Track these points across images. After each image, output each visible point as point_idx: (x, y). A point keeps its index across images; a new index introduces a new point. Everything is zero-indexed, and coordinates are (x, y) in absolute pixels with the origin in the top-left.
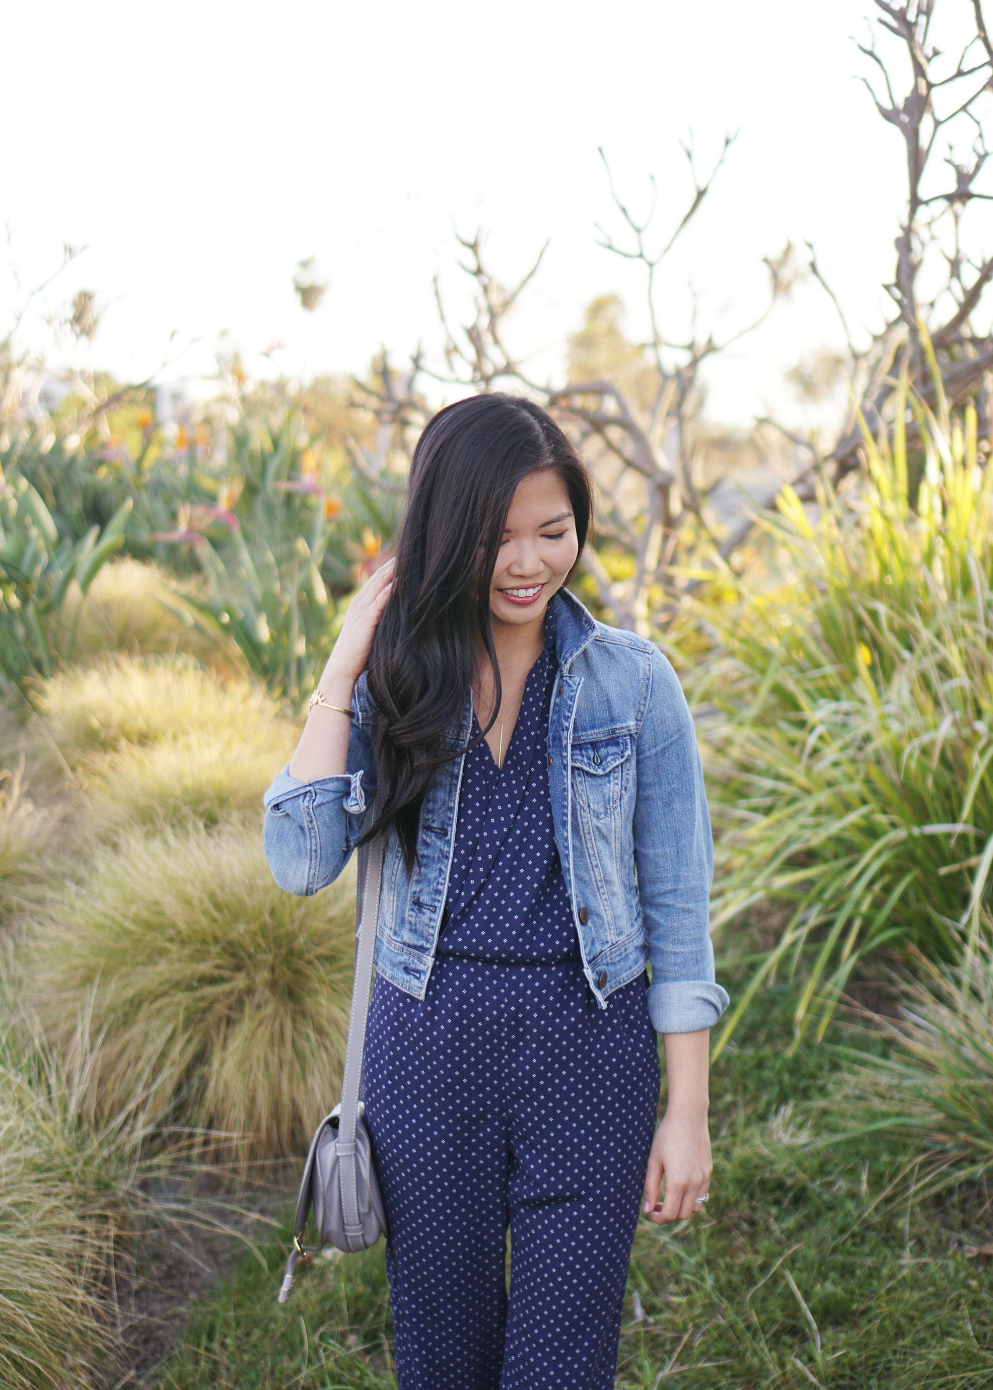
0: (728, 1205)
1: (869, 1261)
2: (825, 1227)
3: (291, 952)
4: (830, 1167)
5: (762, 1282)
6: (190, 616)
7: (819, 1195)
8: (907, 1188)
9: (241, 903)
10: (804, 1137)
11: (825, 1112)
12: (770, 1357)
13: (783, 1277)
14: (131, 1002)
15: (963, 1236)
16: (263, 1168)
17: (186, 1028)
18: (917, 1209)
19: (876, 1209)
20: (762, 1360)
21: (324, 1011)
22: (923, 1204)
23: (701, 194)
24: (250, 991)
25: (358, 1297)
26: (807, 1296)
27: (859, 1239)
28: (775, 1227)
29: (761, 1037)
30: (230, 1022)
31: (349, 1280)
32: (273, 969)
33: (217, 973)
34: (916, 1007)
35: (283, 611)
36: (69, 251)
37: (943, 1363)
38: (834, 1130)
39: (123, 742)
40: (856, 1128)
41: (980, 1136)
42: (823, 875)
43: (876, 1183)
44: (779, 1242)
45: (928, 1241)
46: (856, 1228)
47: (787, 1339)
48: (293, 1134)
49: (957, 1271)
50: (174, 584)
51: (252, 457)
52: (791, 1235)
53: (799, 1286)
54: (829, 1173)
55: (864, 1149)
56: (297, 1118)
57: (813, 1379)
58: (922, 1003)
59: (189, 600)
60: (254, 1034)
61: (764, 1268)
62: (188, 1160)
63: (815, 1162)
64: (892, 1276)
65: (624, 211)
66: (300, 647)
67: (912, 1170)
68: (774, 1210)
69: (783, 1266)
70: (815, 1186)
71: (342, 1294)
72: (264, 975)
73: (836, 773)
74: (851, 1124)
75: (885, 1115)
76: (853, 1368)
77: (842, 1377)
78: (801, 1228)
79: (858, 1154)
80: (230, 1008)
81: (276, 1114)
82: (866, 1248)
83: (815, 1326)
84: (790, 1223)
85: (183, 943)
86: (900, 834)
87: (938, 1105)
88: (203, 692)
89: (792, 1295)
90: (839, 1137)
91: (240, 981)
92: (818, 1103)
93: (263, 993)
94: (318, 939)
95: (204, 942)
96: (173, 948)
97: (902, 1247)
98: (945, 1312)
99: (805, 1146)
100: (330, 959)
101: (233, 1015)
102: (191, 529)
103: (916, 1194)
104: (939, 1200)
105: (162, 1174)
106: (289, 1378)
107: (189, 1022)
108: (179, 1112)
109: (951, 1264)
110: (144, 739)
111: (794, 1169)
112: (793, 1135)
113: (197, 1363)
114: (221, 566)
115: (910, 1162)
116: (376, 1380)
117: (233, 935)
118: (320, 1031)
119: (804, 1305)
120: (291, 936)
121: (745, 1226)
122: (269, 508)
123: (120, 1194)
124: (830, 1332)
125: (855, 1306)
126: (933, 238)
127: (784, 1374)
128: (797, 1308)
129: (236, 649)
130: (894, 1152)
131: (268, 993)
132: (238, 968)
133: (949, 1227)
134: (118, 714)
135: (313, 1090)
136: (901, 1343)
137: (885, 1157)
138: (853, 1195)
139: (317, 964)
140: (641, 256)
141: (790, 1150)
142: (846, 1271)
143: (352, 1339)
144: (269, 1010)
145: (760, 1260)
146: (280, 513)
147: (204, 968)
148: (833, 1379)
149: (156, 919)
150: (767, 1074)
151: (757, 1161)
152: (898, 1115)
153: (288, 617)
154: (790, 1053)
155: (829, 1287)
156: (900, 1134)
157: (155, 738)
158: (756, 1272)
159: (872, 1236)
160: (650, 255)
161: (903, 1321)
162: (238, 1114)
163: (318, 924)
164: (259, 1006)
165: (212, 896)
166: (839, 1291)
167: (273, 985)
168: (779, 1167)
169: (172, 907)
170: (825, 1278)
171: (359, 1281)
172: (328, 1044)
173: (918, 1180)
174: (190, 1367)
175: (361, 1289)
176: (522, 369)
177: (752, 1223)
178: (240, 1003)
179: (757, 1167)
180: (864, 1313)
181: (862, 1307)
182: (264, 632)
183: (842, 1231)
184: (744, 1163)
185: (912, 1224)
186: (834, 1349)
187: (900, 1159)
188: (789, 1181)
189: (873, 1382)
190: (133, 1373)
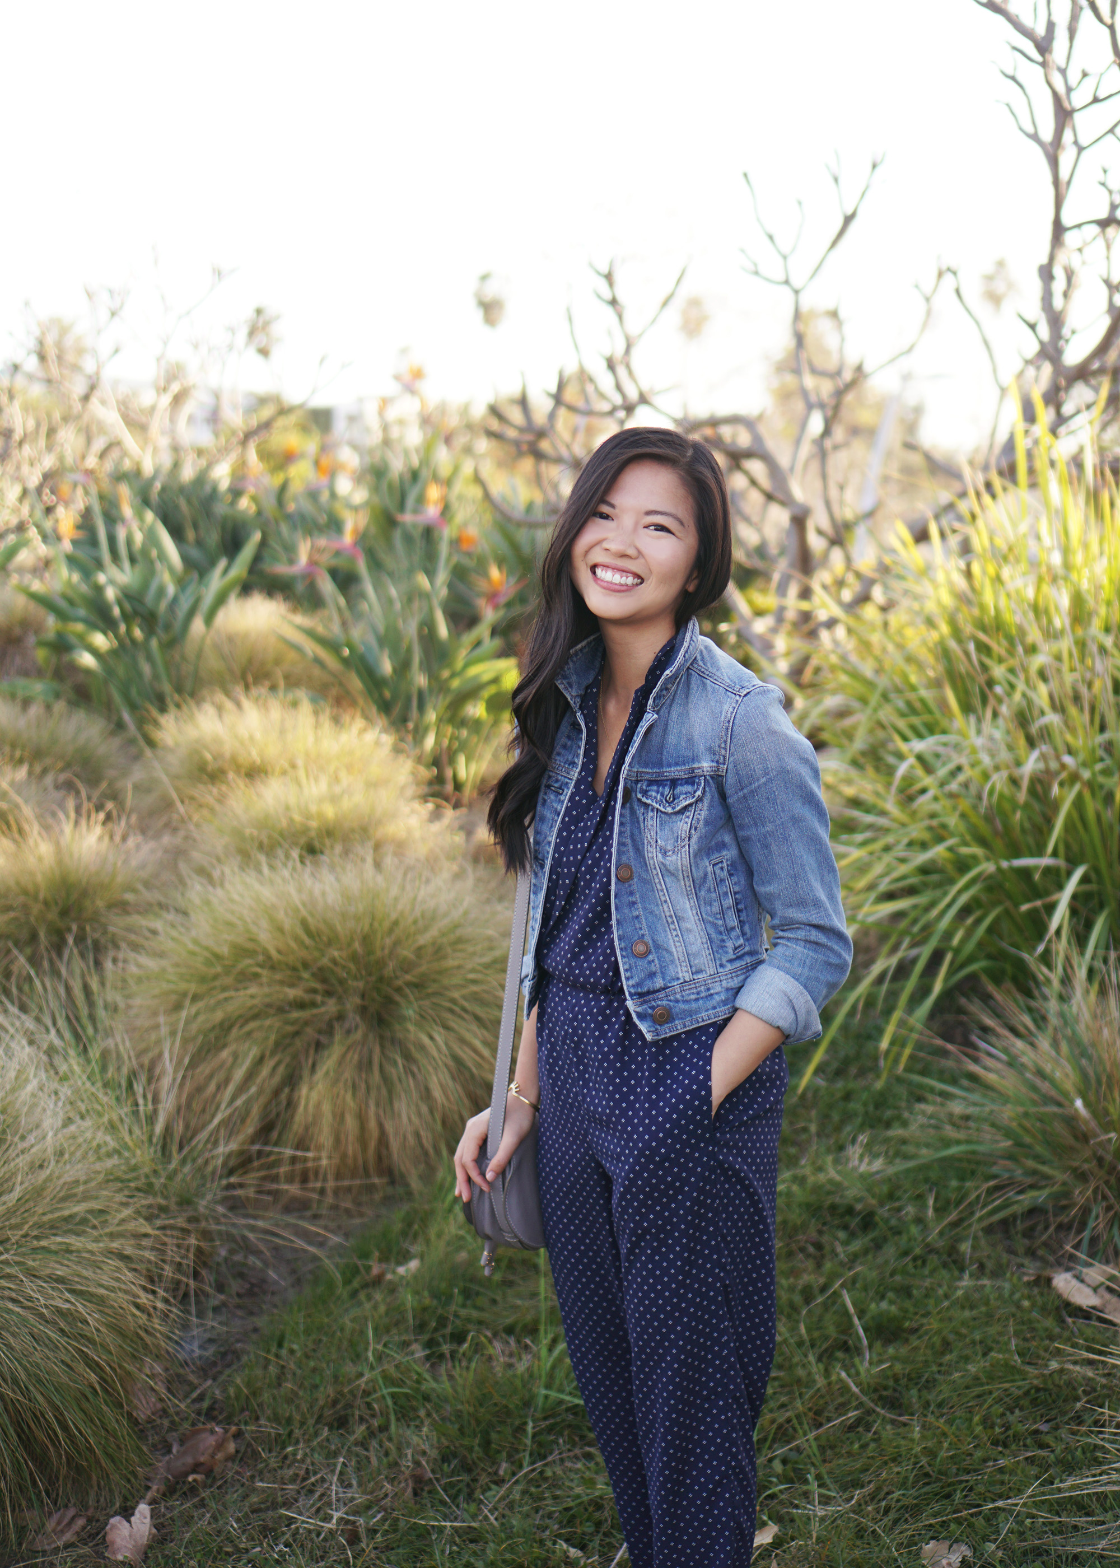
0: (796, 1229)
1: (927, 1283)
2: (890, 1251)
3: (381, 979)
4: (899, 1193)
5: (820, 1300)
6: (310, 647)
7: (887, 1221)
8: (972, 1213)
9: (332, 928)
10: (878, 1164)
11: (904, 1142)
12: (816, 1369)
13: (840, 1296)
14: (221, 1024)
15: (1026, 1262)
16: (349, 1189)
17: (273, 1053)
18: (980, 1234)
19: (941, 1234)
20: (809, 1374)
21: (412, 1037)
22: (989, 1230)
23: (848, 220)
24: (341, 1017)
25: (425, 1309)
26: (861, 1313)
27: (921, 1261)
28: (839, 1249)
29: (853, 1070)
30: (319, 1046)
31: (416, 1293)
32: (363, 996)
33: (307, 997)
34: (993, 1039)
35: (404, 645)
36: (219, 273)
37: (981, 1375)
38: (906, 1157)
39: (231, 775)
40: (926, 1154)
41: (1044, 1163)
42: (915, 907)
43: (941, 1210)
44: (842, 1264)
45: (990, 1265)
46: (918, 1251)
47: (840, 1354)
48: (379, 1158)
49: (1012, 1293)
50: (299, 619)
51: (390, 486)
52: (854, 1258)
53: (854, 1305)
54: (899, 1199)
55: (933, 1175)
56: (383, 1140)
57: (855, 1389)
58: (998, 1036)
59: (311, 633)
60: (343, 1056)
61: (823, 1289)
62: (275, 1179)
63: (885, 1189)
64: (946, 1296)
65: (771, 237)
66: (421, 680)
67: (978, 1197)
68: (842, 1235)
69: (842, 1286)
70: (883, 1212)
71: (409, 1306)
72: (353, 1001)
74: (924, 1151)
75: (958, 1142)
76: (896, 1380)
77: (886, 1388)
78: (866, 1252)
79: (927, 1180)
80: (320, 1032)
81: (363, 1140)
82: (926, 1271)
83: (865, 1342)
84: (856, 1246)
85: (273, 968)
86: (988, 867)
87: (1008, 1133)
88: (317, 726)
89: (846, 1313)
90: (911, 1164)
91: (331, 1007)
92: (896, 1132)
93: (353, 1018)
94: (406, 966)
95: (294, 969)
96: (264, 972)
97: (962, 1270)
98: (993, 1330)
99: (878, 1172)
100: (418, 986)
101: (323, 1039)
102: (312, 563)
103: (981, 1219)
104: (1005, 1224)
105: (251, 1192)
106: (350, 1381)
107: (278, 1046)
108: (266, 1130)
109: (1007, 1286)
110: (254, 773)
111: (864, 1194)
112: (870, 1163)
113: (265, 1367)
114: (342, 601)
115: (977, 1188)
116: (434, 1385)
117: (325, 961)
118: (408, 1057)
119: (856, 1321)
120: (381, 964)
121: (811, 1249)
122: (408, 539)
123: (202, 1210)
124: (878, 1345)
125: (907, 1324)
126: (1084, 263)
127: (829, 1384)
128: (851, 1325)
129: (356, 683)
130: (962, 1179)
131: (358, 1018)
132: (329, 994)
133: (1011, 1251)
134: (228, 747)
135: (400, 1116)
136: (948, 1357)
137: (954, 1183)
138: (919, 1220)
139: (407, 991)
140: (787, 282)
141: (862, 1177)
142: (905, 1292)
143: (415, 1347)
144: (358, 1035)
145: (822, 1281)
146: (419, 544)
147: (292, 993)
148: (875, 1390)
149: (250, 946)
150: (854, 1106)
151: (829, 1187)
152: (968, 1142)
153: (409, 650)
154: (879, 1085)
155: (884, 1305)
156: (969, 1161)
157: (266, 773)
158: (816, 1291)
159: (934, 1260)
160: (797, 282)
161: (951, 1337)
162: (325, 1137)
163: (406, 952)
164: (349, 1032)
165: (304, 923)
166: (893, 1308)
167: (363, 1010)
168: (851, 1193)
169: (265, 937)
170: (883, 1297)
171: (426, 1293)
172: (415, 1069)
173: (984, 1206)
174: (259, 1372)
175: (427, 1301)
176: (656, 400)
177: (819, 1246)
178: (329, 1031)
179: (829, 1193)
180: (914, 1331)
181: (915, 1325)
182: (387, 667)
183: (906, 1253)
184: (817, 1189)
185: (974, 1248)
186: (881, 1362)
187: (968, 1184)
188: (859, 1207)
189: (914, 1392)
190: (209, 1382)
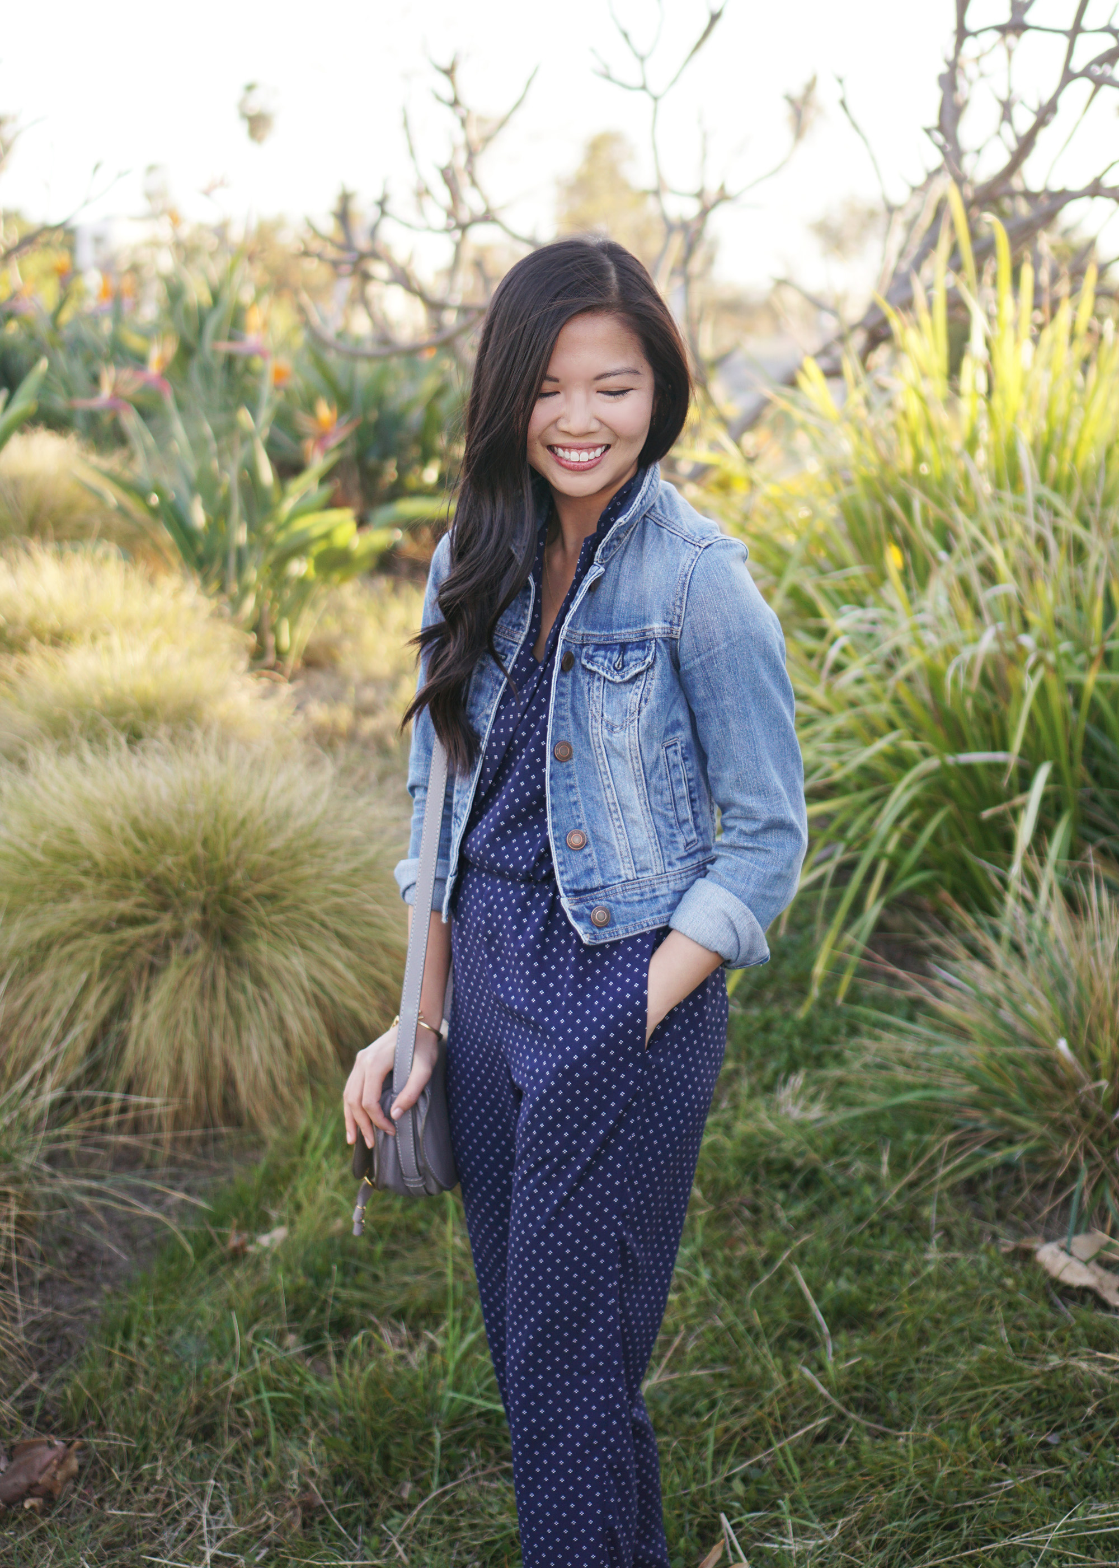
0: (728, 1189)
1: (889, 1256)
2: (839, 1215)
3: (226, 890)
4: (845, 1146)
5: (766, 1278)
6: (113, 496)
7: (833, 1179)
8: (934, 1171)
9: (169, 831)
10: (816, 1111)
11: (841, 1083)
12: (774, 1365)
13: (790, 1273)
14: (38, 945)
15: (998, 1228)
16: (189, 1140)
17: (102, 977)
18: (945, 1195)
19: (899, 1196)
20: (764, 1369)
21: (264, 959)
22: (953, 1191)
23: (715, 18)
24: (177, 934)
25: (298, 1291)
26: (817, 1294)
27: (878, 1229)
28: (781, 1214)
29: (769, 995)
30: (153, 970)
31: (288, 1270)
32: (204, 909)
33: (139, 912)
34: (948, 962)
35: (221, 492)
37: (973, 1374)
38: (851, 1104)
39: (33, 642)
40: (876, 1101)
41: (1018, 1112)
42: (845, 807)
43: (899, 1165)
44: (786, 1232)
45: (959, 1232)
46: (874, 1217)
47: (794, 1344)
48: (225, 1101)
49: (990, 1268)
50: (94, 458)
51: (187, 312)
52: (800, 1224)
53: (808, 1283)
54: (845, 1153)
55: (885, 1125)
56: (230, 1082)
57: (823, 1390)
58: (955, 959)
59: (114, 478)
60: (181, 983)
61: (768, 1262)
62: (103, 1129)
63: (829, 1140)
64: (915, 1273)
65: (626, 35)
66: (241, 535)
67: (940, 1151)
68: (780, 1196)
69: (790, 1259)
70: (829, 1168)
71: (280, 1287)
72: (195, 915)
73: (860, 692)
74: (871, 1097)
75: (910, 1087)
76: (869, 1378)
77: (856, 1388)
78: (811, 1216)
79: (878, 1131)
80: (154, 953)
81: (205, 1076)
82: (886, 1241)
83: (826, 1329)
84: (799, 1210)
85: (100, 877)
86: (932, 763)
87: (971, 1077)
88: (126, 586)
89: (800, 1293)
90: (857, 1112)
91: (166, 923)
92: (834, 1072)
93: (192, 937)
94: (257, 874)
95: (125, 876)
96: (88, 882)
97: (928, 1239)
98: (977, 1315)
99: (818, 1121)
100: (271, 897)
101: (158, 962)
102: (115, 395)
103: (944, 1178)
104: (970, 1186)
105: (72, 1145)
106: (217, 1383)
107: (106, 968)
108: (93, 1073)
109: (984, 1260)
110: (58, 639)
111: (805, 1147)
112: (805, 1109)
113: (110, 1365)
114: (150, 440)
115: (938, 1142)
116: (318, 1387)
117: (160, 869)
118: (258, 981)
119: (814, 1305)
120: (227, 871)
121: (747, 1213)
122: (206, 372)
123: (23, 1168)
124: (843, 1337)
125: (872, 1307)
126: (982, 75)
127: (790, 1384)
128: (806, 1309)
129: (166, 537)
130: (919, 1130)
131: (198, 937)
132: (164, 907)
133: (982, 1217)
134: (26, 610)
135: (249, 1048)
136: (925, 1350)
137: (910, 1136)
138: (872, 1179)
139: (257, 903)
140: (644, 88)
141: (801, 1126)
142: (863, 1266)
143: (291, 1339)
144: (199, 956)
145: (764, 1252)
146: (219, 379)
147: (125, 906)
148: (847, 1391)
149: (69, 849)
150: (774, 1038)
151: (761, 1138)
152: (925, 1087)
153: (227, 500)
154: (801, 1014)
155: (843, 1284)
156: (927, 1109)
157: (70, 639)
158: (759, 1267)
159: (893, 1226)
160: (654, 87)
161: (928, 1325)
162: (163, 1078)
163: (258, 858)
164: (187, 952)
165: (135, 823)
166: (854, 1289)
167: (204, 927)
168: (788, 1146)
169: (88, 836)
170: (838, 1274)
171: (300, 1271)
172: (267, 996)
173: (947, 1162)
174: (102, 1370)
175: (301, 1281)
176: (504, 217)
177: (756, 1210)
178: (166, 950)
179: (762, 1145)
180: (882, 1315)
181: (881, 1308)
182: (199, 517)
183: (859, 1220)
184: (747, 1141)
185: (939, 1213)
186: (848, 1357)
187: (927, 1138)
188: (799, 1162)
189: (893, 1395)
190: (35, 1376)
